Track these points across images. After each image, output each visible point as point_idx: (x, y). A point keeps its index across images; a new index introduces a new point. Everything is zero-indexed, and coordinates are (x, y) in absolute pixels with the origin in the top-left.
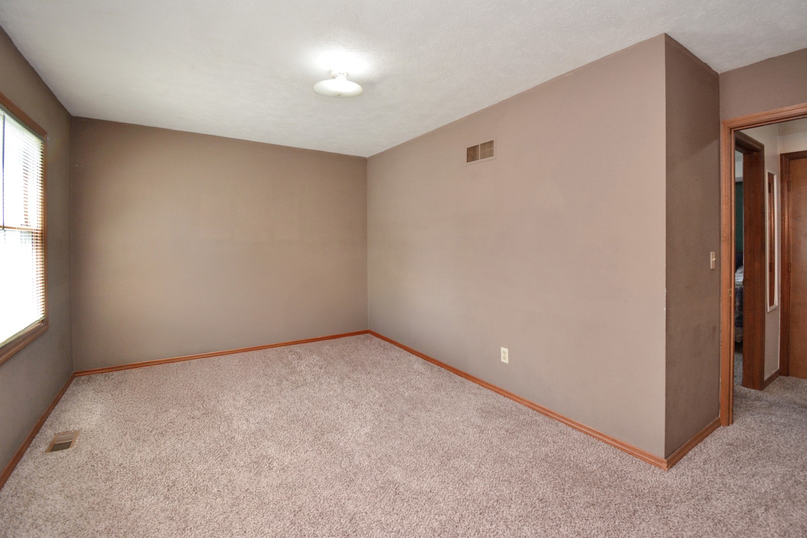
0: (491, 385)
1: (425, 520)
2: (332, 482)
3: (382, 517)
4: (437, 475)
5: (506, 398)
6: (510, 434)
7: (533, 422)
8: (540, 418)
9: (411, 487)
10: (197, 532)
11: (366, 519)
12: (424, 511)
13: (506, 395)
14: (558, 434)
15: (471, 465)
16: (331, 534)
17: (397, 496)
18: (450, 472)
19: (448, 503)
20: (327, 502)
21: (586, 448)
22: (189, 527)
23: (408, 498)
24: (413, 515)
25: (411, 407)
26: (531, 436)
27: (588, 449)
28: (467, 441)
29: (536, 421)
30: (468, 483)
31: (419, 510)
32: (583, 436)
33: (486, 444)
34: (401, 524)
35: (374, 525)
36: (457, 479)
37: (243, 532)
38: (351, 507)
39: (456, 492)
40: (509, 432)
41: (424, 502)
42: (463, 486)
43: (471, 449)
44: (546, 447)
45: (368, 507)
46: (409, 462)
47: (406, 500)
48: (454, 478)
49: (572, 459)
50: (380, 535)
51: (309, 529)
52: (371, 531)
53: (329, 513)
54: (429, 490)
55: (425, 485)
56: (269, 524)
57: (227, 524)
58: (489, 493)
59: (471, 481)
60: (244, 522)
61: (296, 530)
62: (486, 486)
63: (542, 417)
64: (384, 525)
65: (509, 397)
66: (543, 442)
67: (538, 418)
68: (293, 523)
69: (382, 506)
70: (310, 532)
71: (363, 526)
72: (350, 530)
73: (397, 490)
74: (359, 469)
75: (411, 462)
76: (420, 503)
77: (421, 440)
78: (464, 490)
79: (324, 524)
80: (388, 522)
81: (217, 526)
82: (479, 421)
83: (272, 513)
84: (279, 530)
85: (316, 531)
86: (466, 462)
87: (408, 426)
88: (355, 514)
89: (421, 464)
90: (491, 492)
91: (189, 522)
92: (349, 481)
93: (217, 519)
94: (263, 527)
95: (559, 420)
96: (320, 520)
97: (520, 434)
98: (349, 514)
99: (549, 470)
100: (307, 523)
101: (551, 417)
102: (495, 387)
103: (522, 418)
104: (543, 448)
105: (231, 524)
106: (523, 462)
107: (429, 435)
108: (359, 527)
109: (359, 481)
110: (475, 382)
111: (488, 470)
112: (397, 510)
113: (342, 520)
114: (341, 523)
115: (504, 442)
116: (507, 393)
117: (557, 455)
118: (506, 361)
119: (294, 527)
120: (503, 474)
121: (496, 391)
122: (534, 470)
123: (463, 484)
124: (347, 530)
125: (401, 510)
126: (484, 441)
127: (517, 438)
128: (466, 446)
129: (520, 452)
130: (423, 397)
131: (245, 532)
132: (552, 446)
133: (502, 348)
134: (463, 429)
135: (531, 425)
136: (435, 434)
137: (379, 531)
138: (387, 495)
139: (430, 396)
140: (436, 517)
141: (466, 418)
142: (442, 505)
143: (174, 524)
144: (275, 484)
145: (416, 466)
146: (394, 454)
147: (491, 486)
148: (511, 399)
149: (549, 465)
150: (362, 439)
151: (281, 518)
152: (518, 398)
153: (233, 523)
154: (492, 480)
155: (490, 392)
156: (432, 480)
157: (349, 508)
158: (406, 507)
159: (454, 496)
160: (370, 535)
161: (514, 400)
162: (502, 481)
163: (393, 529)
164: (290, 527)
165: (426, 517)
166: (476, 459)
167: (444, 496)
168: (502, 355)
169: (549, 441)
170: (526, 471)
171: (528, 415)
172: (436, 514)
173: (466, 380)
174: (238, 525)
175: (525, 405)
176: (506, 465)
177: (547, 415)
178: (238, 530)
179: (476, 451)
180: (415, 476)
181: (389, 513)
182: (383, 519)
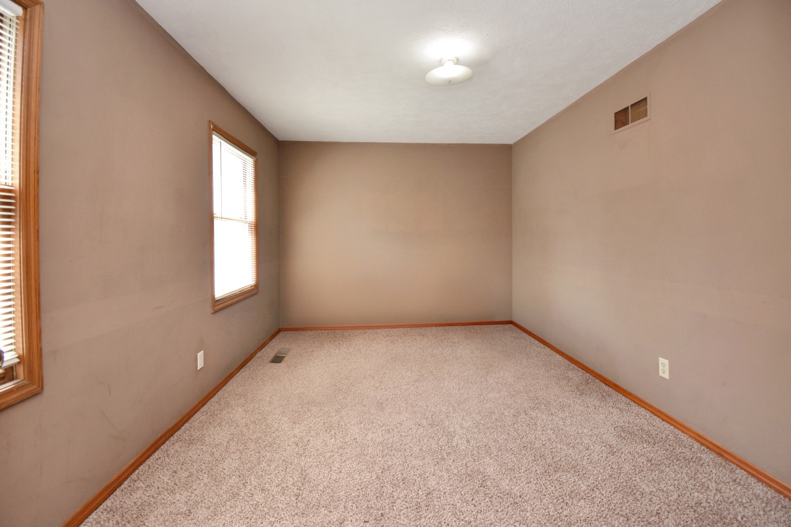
0: (646, 403)
1: (502, 522)
2: (424, 454)
3: (459, 502)
4: (535, 482)
5: (664, 422)
6: (652, 464)
7: (694, 459)
8: (708, 457)
9: (500, 485)
10: (309, 460)
11: (442, 498)
12: (505, 513)
13: (665, 418)
14: (729, 482)
15: (582, 485)
16: (406, 499)
17: (481, 488)
18: (552, 485)
19: (535, 515)
20: (413, 470)
21: (770, 511)
22: (305, 455)
23: (492, 494)
24: (491, 512)
25: (533, 406)
26: (684, 475)
27: (772, 513)
28: (588, 457)
29: (700, 459)
30: (570, 503)
31: (500, 510)
32: (771, 493)
33: (612, 468)
34: (475, 516)
35: (448, 507)
36: (557, 494)
37: (338, 472)
38: (432, 483)
39: (550, 507)
40: (653, 462)
41: (509, 504)
42: (562, 504)
43: (589, 468)
44: (702, 493)
45: (448, 488)
46: (507, 459)
47: (489, 496)
48: (554, 492)
49: (739, 518)
50: (450, 519)
51: (389, 488)
52: (442, 511)
53: (411, 480)
54: (519, 494)
55: (517, 488)
56: (360, 472)
57: (331, 461)
58: (594, 522)
59: (575, 502)
60: (343, 464)
61: (379, 485)
62: (593, 514)
63: (712, 456)
64: (457, 511)
65: (668, 422)
66: (699, 486)
67: (704, 456)
68: (378, 478)
69: (462, 493)
70: (389, 491)
71: (436, 503)
72: (423, 503)
73: (483, 483)
74: (454, 450)
75: (510, 460)
76: (504, 503)
77: (531, 442)
78: (562, 508)
79: (403, 489)
80: (462, 509)
81: (323, 460)
82: (613, 441)
83: (365, 464)
84: (366, 480)
85: (394, 492)
86: (577, 480)
87: (522, 424)
88: (434, 490)
89: (520, 465)
90: (597, 522)
91: (306, 451)
92: (441, 459)
93: (326, 454)
94: (354, 473)
95: (738, 466)
96: (401, 484)
97: (668, 469)
98: (428, 488)
99: (694, 521)
100: (389, 482)
101: (727, 459)
102: (651, 406)
103: (678, 450)
104: (696, 494)
105: (333, 462)
106: (658, 502)
107: (543, 439)
108: (433, 503)
109: (449, 461)
110: (626, 396)
111: (603, 497)
112: (476, 502)
113: (420, 491)
114: (418, 494)
115: (639, 473)
116: (666, 416)
117: (716, 508)
118: (666, 376)
119: (377, 482)
120: (621, 508)
121: (651, 412)
122: (670, 515)
123: (563, 502)
124: (421, 502)
125: (480, 504)
126: (610, 463)
127: (662, 472)
128: (584, 463)
129: (657, 489)
130: (551, 399)
131: (341, 472)
132: (713, 494)
133: (660, 359)
134: (588, 444)
135: (689, 463)
136: (550, 440)
137: (450, 514)
138: (472, 484)
139: (560, 400)
140: (515, 524)
141: (597, 432)
142: (528, 514)
143: (297, 449)
144: (378, 441)
145: (514, 466)
146: (495, 447)
147: (599, 515)
148: (671, 425)
149: (696, 515)
150: (468, 424)
151: (371, 471)
152: (681, 425)
153: (335, 462)
154: (603, 509)
155: (643, 411)
156: (527, 486)
157: (430, 483)
158: (487, 502)
159: (547, 511)
160: (440, 515)
161: (676, 427)
162: (616, 514)
163: (464, 518)
164: (375, 480)
165: (504, 520)
166: (591, 480)
167: (534, 506)
168: (661, 368)
169: (710, 487)
170: (657, 513)
171: (691, 449)
172: (517, 521)
173: (614, 392)
174: (338, 464)
175: (690, 436)
176: (630, 498)
177: (721, 455)
178: (336, 469)
179: (596, 472)
180: (509, 475)
181: (467, 502)
182: (458, 505)
